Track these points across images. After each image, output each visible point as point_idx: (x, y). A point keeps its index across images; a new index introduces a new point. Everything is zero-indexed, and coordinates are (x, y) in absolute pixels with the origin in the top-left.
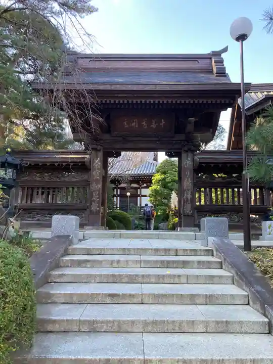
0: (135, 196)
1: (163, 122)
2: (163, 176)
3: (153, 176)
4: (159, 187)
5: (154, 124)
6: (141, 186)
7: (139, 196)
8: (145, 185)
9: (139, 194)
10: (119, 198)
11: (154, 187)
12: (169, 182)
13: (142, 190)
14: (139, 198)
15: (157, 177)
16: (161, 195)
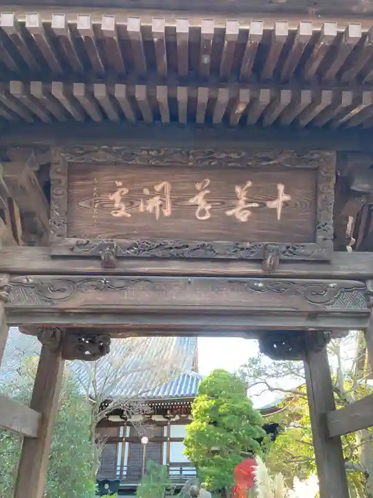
0: (158, 440)
1: (283, 197)
2: (213, 402)
3: (192, 400)
4: (205, 424)
5: (241, 202)
6: (169, 418)
7: (165, 439)
8: (177, 417)
9: (165, 435)
10: (127, 444)
11: (195, 424)
12: (224, 415)
13: (173, 427)
14: (165, 443)
15: (202, 403)
16: (209, 441)
